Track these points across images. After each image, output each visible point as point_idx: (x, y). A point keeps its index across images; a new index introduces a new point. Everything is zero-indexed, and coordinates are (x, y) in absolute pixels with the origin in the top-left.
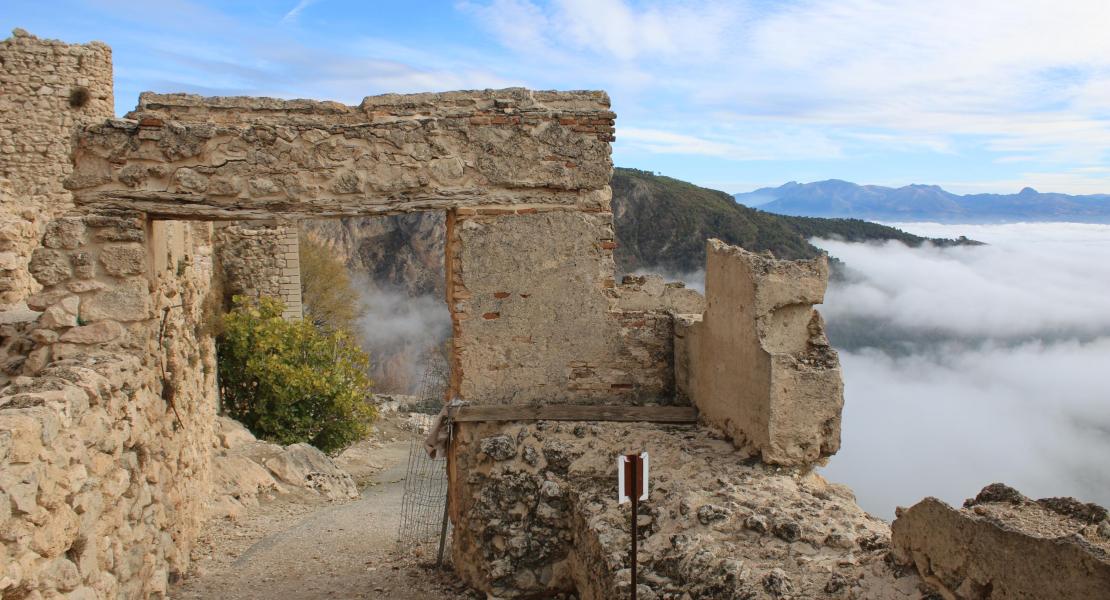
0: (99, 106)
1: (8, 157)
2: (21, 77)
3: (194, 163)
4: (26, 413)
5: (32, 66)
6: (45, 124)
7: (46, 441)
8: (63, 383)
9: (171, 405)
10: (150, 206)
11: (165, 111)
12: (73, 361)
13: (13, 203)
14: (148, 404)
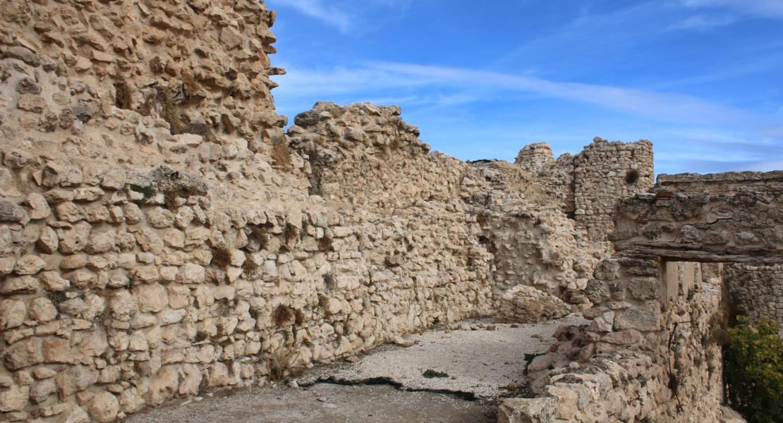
0: (644, 181)
1: (589, 217)
2: (598, 166)
3: (694, 221)
4: (570, 387)
5: (604, 159)
6: (612, 195)
7: (581, 407)
8: (597, 369)
9: (675, 393)
10: (663, 252)
11: (674, 186)
12: (607, 355)
13: (588, 247)
14: (657, 391)
